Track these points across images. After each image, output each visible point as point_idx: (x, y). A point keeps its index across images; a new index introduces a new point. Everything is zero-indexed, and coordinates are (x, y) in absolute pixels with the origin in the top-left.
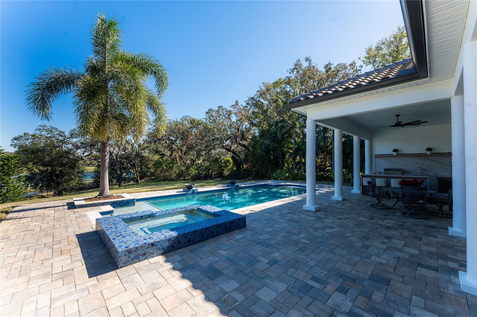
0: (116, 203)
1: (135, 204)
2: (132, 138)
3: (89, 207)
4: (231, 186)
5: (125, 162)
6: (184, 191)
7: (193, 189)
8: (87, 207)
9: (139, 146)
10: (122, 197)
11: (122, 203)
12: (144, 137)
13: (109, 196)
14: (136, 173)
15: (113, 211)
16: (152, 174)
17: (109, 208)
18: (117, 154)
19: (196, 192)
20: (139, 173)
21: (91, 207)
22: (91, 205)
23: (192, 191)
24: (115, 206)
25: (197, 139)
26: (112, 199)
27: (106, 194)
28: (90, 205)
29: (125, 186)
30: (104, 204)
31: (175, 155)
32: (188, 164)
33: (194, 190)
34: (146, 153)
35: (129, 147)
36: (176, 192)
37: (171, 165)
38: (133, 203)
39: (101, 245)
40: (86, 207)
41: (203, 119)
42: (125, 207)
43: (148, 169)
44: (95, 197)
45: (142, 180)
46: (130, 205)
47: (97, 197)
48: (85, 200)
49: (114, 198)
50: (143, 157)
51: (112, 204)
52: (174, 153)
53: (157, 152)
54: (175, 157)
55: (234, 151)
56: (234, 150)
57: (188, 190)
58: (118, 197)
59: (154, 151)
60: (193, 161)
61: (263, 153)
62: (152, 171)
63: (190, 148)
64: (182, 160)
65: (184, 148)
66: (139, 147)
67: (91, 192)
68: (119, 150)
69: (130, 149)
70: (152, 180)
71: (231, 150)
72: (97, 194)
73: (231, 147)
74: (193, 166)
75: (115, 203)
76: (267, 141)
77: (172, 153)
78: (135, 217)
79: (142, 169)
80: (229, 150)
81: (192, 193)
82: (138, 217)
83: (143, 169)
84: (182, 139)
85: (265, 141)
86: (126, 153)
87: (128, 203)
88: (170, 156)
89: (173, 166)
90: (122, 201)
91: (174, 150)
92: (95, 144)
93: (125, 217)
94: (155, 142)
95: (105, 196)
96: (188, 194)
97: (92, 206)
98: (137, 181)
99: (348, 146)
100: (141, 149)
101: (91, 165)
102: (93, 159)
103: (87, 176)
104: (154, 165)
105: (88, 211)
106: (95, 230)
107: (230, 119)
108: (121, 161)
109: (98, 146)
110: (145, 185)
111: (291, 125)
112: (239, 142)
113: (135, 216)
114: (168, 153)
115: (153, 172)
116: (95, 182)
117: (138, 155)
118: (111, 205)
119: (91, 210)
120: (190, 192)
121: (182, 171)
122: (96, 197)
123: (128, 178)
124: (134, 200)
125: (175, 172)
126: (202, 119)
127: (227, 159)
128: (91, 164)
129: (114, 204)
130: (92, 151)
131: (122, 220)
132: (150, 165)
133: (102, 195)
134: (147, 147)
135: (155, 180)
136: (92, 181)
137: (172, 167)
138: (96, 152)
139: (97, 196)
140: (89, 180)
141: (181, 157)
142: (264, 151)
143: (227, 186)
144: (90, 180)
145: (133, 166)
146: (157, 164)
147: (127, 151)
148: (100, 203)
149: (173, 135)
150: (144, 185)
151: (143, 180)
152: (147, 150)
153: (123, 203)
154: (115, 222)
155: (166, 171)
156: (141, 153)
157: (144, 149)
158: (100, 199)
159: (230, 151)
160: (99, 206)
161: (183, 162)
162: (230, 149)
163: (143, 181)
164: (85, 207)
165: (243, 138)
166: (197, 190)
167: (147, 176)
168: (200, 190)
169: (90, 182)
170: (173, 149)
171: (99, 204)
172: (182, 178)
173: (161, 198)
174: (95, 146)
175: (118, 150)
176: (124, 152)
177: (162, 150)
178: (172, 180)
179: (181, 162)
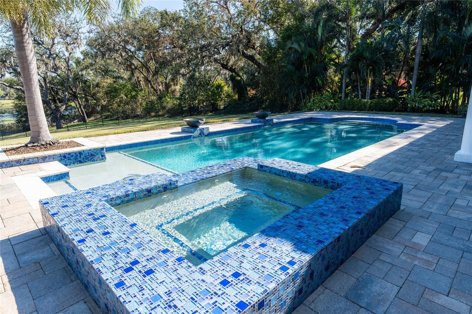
0: (70, 156)
1: (106, 157)
2: (64, 49)
3: (15, 166)
4: (260, 122)
5: (59, 89)
6: (183, 131)
7: (201, 127)
8: (12, 166)
9: (78, 62)
10: (78, 145)
11: (80, 157)
12: (84, 48)
13: (51, 143)
14: (80, 107)
15: (68, 173)
16: (104, 108)
17: (57, 168)
18: (45, 76)
19: (206, 132)
20: (84, 108)
21: (21, 167)
22: (19, 163)
23: (199, 132)
24: (68, 162)
25: (175, 47)
26: (58, 148)
27: (45, 139)
28: (17, 163)
29: (68, 127)
30: (44, 159)
31: (138, 78)
32: (160, 90)
33: (203, 129)
34: (90, 76)
35: (62, 65)
36: (171, 134)
37: (134, 93)
38: (102, 156)
39: (72, 281)
40: (10, 167)
41: (180, 11)
42: (86, 163)
43: (96, 101)
44: (24, 145)
45: (90, 118)
46: (97, 160)
47: (29, 145)
48: (5, 151)
49: (63, 147)
50: (86, 81)
51: (61, 159)
52: (135, 75)
53: (106, 72)
54: (138, 80)
55: (234, 68)
56: (232, 66)
57: (193, 130)
58: (70, 144)
59: (103, 71)
60: (167, 86)
61: (291, 67)
62: (104, 103)
63: (163, 64)
64: (151, 84)
65: (152, 65)
66: (77, 66)
67: (16, 137)
68: (47, 68)
69: (63, 68)
70: (107, 117)
71: (228, 67)
72: (26, 140)
73: (227, 62)
74: (168, 95)
75: (67, 156)
76: (300, 46)
77: (133, 74)
78: (135, 193)
79: (87, 101)
80: (225, 67)
81: (200, 134)
82: (142, 191)
83: (90, 101)
84: (148, 48)
85: (295, 46)
86: (59, 76)
87: (92, 155)
88: (130, 79)
89: (136, 95)
90: (80, 153)
91: (136, 68)
92: (4, 60)
93: (112, 194)
94: (103, 55)
95: (44, 143)
96: (194, 137)
97: (22, 165)
98: (85, 121)
99: (449, 49)
100: (82, 67)
101: (7, 98)
102: (7, 85)
103: (4, 113)
104: (106, 93)
105: (15, 175)
106: (41, 226)
107: (227, 8)
108: (52, 88)
109: (10, 62)
110: (98, 125)
111: (344, 14)
112: (243, 51)
113: (134, 191)
114: (126, 75)
115: (105, 106)
116: (19, 123)
117: (77, 78)
118: (60, 161)
119: (23, 172)
120: (197, 133)
121: (152, 102)
122: (26, 146)
123: (68, 115)
124: (102, 149)
125: (140, 105)
126: (178, 11)
127: (217, 83)
128: (7, 95)
129: (65, 159)
130: (3, 72)
131: (106, 201)
132: (99, 95)
133: (37, 142)
134: (92, 65)
135: (111, 117)
136: (13, 122)
137: (134, 97)
138: (10, 73)
139: (29, 143)
140: (8, 121)
141: (148, 80)
142: (293, 64)
143: (253, 122)
144: (11, 120)
145: (74, 96)
146: (112, 92)
147: (59, 72)
148: (37, 158)
149: (131, 41)
150: (96, 125)
151: (92, 118)
152: (91, 70)
153: (82, 156)
154: (92, 209)
155: (127, 103)
156: (82, 75)
157: (86, 68)
158: (35, 150)
159: (227, 69)
160: (36, 163)
161: (152, 87)
162: (227, 65)
163: (92, 120)
164: (7, 167)
165: (249, 44)
166: (208, 128)
167: (98, 113)
168: (213, 128)
169: (10, 122)
170: (133, 67)
171: (36, 160)
172: (153, 114)
173: (147, 145)
174: (6, 62)
175: (45, 68)
176: (55, 73)
177: (115, 69)
178: (137, 117)
179: (149, 88)
